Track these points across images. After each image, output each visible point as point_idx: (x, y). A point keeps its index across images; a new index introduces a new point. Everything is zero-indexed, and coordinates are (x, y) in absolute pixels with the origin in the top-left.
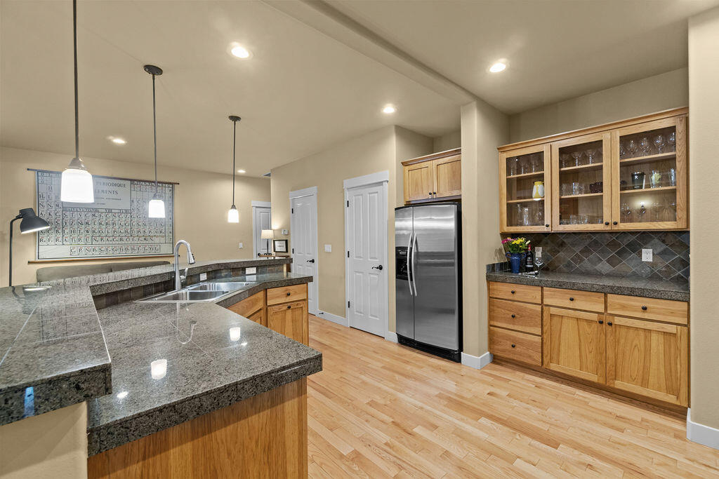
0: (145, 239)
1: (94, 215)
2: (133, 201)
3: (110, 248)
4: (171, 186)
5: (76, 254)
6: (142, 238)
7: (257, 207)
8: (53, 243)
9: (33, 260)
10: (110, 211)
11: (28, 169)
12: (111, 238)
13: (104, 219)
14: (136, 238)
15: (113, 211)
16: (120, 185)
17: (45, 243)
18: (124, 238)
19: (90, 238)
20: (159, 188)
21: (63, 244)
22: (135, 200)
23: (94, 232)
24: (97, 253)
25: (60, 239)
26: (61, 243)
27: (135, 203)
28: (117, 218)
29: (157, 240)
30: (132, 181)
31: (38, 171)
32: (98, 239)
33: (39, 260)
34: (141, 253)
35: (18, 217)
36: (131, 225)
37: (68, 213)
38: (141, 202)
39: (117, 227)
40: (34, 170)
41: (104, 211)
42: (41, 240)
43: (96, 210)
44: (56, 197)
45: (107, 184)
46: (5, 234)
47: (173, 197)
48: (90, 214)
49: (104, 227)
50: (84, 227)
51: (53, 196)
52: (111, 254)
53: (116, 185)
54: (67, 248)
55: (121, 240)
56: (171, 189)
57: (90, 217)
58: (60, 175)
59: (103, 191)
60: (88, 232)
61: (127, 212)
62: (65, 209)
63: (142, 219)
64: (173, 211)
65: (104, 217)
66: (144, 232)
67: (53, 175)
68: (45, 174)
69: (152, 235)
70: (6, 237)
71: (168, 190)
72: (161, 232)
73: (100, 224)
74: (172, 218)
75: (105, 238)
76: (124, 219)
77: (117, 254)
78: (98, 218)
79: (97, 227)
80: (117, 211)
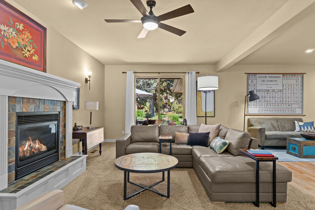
0: (289, 105)
1: (267, 93)
2: (283, 85)
3: (273, 110)
4: (301, 75)
5: (261, 112)
6: (287, 105)
8: (253, 107)
9: (246, 114)
10: (274, 91)
11: (245, 73)
12: (274, 105)
14: (285, 105)
16: (278, 77)
17: (250, 107)
18: (280, 105)
19: (266, 104)
20: (296, 77)
22: (284, 85)
23: (267, 101)
25: (255, 105)
26: (255, 107)
27: (285, 86)
28: (277, 95)
29: (294, 106)
30: (283, 74)
31: (249, 74)
32: (269, 105)
33: (248, 114)
34: (287, 113)
35: (248, 95)
36: (283, 98)
37: (258, 93)
38: (287, 85)
39: (277, 99)
40: (247, 73)
41: (271, 91)
42: (249, 105)
43: (268, 90)
44: (254, 85)
45: (273, 77)
46: (238, 103)
47: (302, 82)
48: (266, 93)
49: (271, 99)
50: (264, 99)
51: (253, 85)
52: (274, 113)
53: (276, 77)
54: (257, 109)
55: (278, 105)
56: (301, 77)
57: (266, 94)
58: (256, 75)
59: (271, 81)
60: (265, 101)
61: (281, 91)
62: (257, 91)
63: (287, 95)
64: (302, 90)
65: (272, 94)
66: (288, 101)
67: (253, 75)
68: (251, 75)
69: (292, 103)
70: (238, 104)
71: (300, 78)
72: (296, 102)
73: (270, 97)
74: (302, 94)
75: (272, 105)
76: (279, 95)
77: (276, 113)
78: (269, 95)
79: (268, 99)
80: (277, 91)
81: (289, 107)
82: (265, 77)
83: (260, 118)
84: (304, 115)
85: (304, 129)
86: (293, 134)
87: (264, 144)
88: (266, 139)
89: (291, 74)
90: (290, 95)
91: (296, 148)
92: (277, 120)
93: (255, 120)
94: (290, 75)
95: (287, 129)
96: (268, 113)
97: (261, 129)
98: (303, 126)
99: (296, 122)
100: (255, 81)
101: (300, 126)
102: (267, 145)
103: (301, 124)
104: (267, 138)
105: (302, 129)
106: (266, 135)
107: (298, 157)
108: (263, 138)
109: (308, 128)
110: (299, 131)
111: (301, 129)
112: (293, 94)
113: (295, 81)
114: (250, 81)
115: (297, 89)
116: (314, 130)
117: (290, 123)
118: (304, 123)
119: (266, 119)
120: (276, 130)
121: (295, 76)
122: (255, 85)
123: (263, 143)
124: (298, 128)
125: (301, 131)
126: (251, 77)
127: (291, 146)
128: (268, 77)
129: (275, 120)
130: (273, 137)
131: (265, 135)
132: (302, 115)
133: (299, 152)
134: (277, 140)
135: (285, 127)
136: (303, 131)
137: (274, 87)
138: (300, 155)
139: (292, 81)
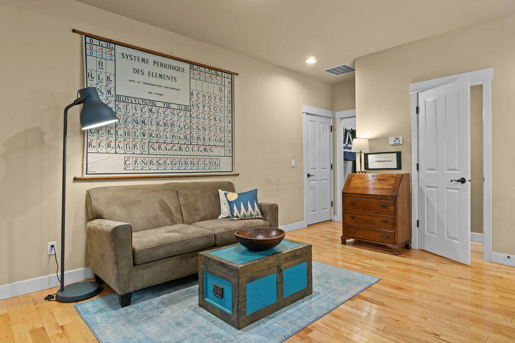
0: (205, 150)
1: (151, 111)
2: (192, 93)
3: (168, 162)
4: (230, 76)
5: (131, 168)
6: (201, 148)
7: (307, 114)
8: (104, 150)
9: (79, 175)
10: (168, 105)
11: (74, 31)
12: (169, 147)
13: (162, 118)
14: (195, 148)
15: (172, 106)
16: (179, 69)
17: (94, 150)
18: (184, 147)
19: (147, 144)
20: (219, 78)
21: (116, 153)
22: (194, 93)
23: (151, 135)
24: (155, 167)
25: (113, 145)
26: (113, 151)
27: (195, 97)
28: (176, 118)
29: (216, 152)
30: (192, 63)
31: (87, 35)
32: (156, 146)
33: (85, 176)
34: (201, 169)
35: (77, 102)
36: (191, 127)
37: (121, 105)
38: (200, 96)
39: (176, 130)
40: (81, 33)
41: (161, 105)
42: (89, 145)
43: (153, 103)
44: (108, 78)
45: (165, 66)
46: (44, 133)
47: (232, 92)
48: (147, 108)
49: (162, 129)
50: (139, 127)
51: (103, 76)
52: (169, 170)
53: (174, 68)
54: (120, 159)
55: (180, 149)
56: (230, 80)
57: (147, 113)
58: (112, 45)
59: (160, 76)
60: (144, 136)
61: (187, 109)
62: (118, 98)
63: (201, 120)
64: (232, 112)
65: (162, 115)
66: (204, 138)
67: (104, 44)
68: (95, 42)
69: (212, 144)
70: (46, 137)
71: (227, 81)
72: (220, 140)
73: (158, 124)
74: (232, 122)
75: (163, 146)
76: (183, 119)
77: (176, 170)
78: (155, 116)
79: (154, 128)
80: (176, 107)
81: (205, 153)
82: (143, 60)
83: (126, 188)
84: (236, 173)
85: (239, 210)
86: (216, 232)
87: (129, 286)
88: (135, 264)
89: (210, 68)
90: (207, 122)
91: (225, 291)
92: (177, 191)
93: (111, 194)
94: (207, 70)
95: (203, 214)
96: (153, 170)
97: (116, 230)
98: (237, 202)
99: (221, 193)
100: (109, 66)
101: (229, 202)
102: (140, 285)
103: (233, 196)
104: (138, 261)
105: (236, 212)
106: (134, 251)
107: (233, 325)
108: (126, 263)
109: (247, 209)
110: (228, 217)
111: (232, 210)
112: (213, 121)
113: (217, 87)
114: (92, 63)
115: (222, 109)
116: (259, 211)
117: (210, 197)
118: (239, 194)
119: (145, 189)
120: (173, 223)
121: (218, 75)
122: (112, 78)
123: (125, 282)
124: (225, 210)
125: (233, 216)
126: (95, 47)
127: (211, 282)
128: (151, 63)
129: (170, 190)
130: (161, 252)
131: (130, 253)
132: (232, 173)
133: (236, 309)
134: (172, 261)
135: (197, 210)
136: (237, 217)
137: (169, 96)
138: (238, 319)
139: (213, 87)
